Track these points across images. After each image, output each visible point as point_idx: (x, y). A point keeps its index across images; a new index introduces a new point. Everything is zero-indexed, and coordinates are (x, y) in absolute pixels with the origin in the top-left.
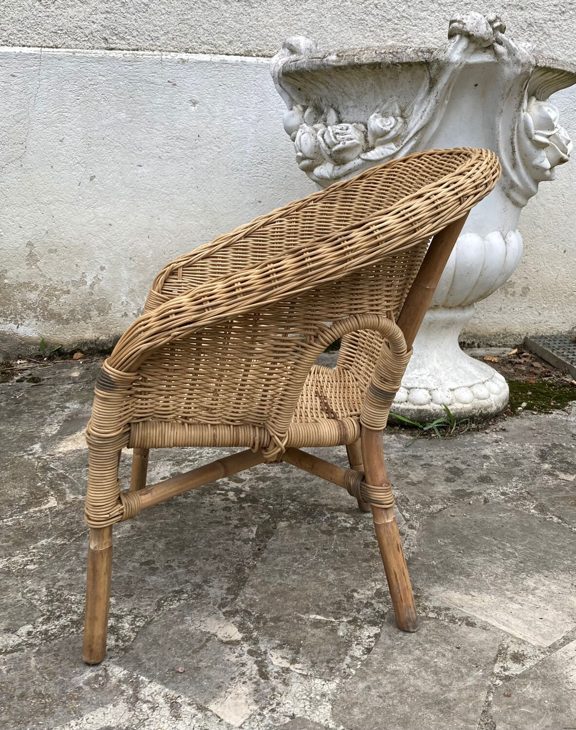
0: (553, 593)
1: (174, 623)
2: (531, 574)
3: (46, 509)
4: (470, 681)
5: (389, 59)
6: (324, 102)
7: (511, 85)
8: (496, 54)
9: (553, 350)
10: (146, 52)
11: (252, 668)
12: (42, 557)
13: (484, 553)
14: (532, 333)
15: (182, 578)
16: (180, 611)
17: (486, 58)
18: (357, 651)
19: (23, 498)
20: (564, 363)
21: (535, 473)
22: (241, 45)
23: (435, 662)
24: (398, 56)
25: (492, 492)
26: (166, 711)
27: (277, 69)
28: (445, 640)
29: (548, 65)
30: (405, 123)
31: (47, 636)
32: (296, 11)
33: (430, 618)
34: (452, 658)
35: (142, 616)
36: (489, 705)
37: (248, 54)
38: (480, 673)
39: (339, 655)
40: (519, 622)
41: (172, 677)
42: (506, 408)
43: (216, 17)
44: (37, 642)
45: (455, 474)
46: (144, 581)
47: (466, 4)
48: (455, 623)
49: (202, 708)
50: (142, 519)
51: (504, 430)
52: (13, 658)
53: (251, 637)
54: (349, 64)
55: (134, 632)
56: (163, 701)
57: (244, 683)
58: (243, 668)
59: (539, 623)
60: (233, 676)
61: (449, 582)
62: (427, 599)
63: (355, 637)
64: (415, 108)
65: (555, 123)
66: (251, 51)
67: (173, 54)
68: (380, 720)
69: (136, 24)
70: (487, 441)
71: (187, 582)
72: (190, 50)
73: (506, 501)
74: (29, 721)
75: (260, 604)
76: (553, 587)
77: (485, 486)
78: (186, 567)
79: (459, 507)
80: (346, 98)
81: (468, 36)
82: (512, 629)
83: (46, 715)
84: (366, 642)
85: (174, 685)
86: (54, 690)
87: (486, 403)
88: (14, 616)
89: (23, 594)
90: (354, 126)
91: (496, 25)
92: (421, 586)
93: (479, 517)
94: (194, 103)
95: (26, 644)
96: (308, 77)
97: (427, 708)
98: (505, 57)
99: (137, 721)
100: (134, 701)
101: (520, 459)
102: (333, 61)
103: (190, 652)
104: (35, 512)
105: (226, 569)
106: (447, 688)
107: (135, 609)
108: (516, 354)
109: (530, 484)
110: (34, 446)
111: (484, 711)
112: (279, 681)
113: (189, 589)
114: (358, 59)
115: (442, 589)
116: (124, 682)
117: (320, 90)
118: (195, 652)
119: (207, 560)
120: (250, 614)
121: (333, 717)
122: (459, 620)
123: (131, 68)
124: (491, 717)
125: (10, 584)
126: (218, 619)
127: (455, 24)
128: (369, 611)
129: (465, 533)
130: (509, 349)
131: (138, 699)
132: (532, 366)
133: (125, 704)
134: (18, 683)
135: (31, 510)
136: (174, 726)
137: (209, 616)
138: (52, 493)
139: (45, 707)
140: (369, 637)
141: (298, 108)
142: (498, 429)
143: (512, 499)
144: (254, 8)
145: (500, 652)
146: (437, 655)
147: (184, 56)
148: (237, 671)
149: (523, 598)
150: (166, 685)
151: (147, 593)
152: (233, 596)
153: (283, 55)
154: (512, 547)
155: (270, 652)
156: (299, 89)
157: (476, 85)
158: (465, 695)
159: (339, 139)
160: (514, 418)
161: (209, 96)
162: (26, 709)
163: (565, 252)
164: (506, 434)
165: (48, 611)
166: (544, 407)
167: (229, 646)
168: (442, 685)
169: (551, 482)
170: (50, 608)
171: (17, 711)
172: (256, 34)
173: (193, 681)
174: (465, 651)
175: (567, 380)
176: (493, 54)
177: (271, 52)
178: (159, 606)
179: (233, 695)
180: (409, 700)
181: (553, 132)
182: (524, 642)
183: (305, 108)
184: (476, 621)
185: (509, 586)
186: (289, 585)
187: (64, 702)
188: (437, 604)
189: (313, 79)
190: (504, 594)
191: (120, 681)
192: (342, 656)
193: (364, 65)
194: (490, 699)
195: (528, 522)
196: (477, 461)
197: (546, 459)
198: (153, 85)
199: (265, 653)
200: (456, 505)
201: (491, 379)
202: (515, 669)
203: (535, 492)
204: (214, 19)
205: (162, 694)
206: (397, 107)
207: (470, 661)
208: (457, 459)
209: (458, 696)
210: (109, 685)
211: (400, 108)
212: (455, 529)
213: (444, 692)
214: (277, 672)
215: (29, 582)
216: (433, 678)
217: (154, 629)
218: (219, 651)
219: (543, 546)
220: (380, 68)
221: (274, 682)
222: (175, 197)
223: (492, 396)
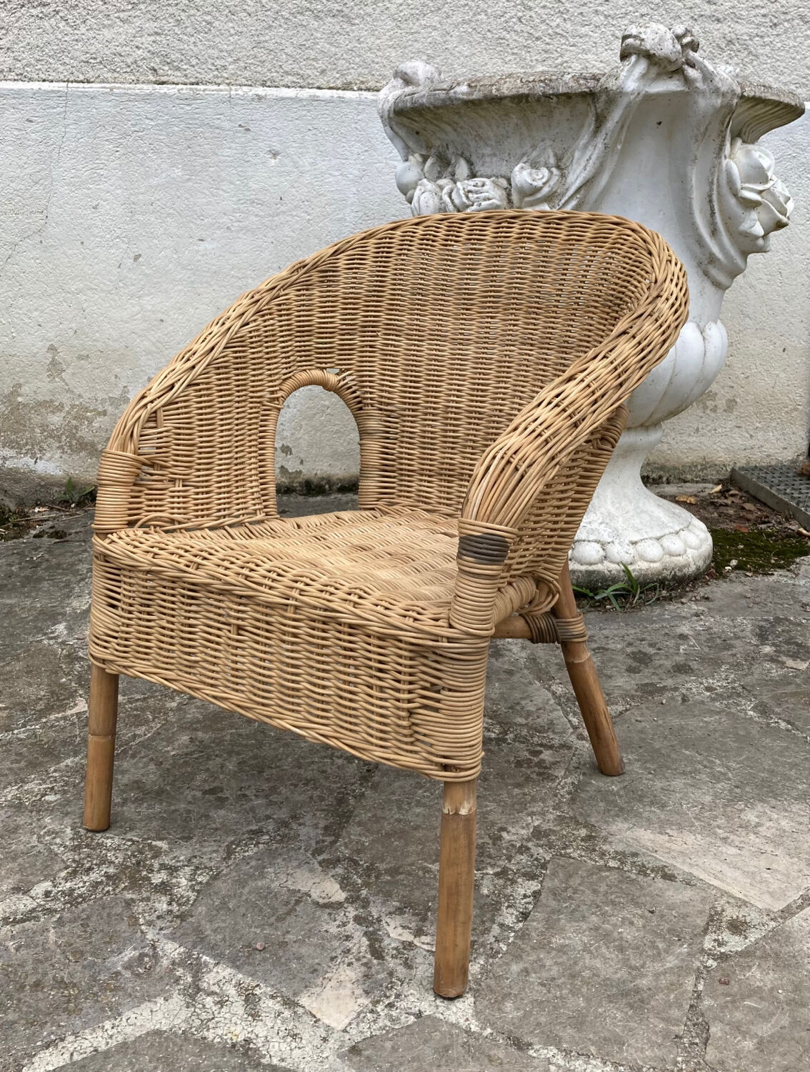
0: (784, 831)
1: (251, 877)
2: (752, 804)
3: (72, 715)
4: (671, 962)
5: (539, 89)
6: (451, 150)
7: (707, 122)
8: (687, 80)
9: (771, 487)
10: (210, 87)
11: (360, 943)
12: (67, 784)
13: (684, 773)
14: (742, 463)
15: (262, 812)
16: (259, 860)
17: (673, 85)
18: (509, 917)
19: (41, 699)
20: (787, 504)
21: (752, 658)
22: (338, 75)
23: (619, 933)
24: (552, 84)
25: (694, 687)
26: (238, 1007)
27: (387, 106)
28: (632, 899)
29: (758, 94)
30: (563, 176)
31: (72, 898)
32: (411, 28)
33: (610, 869)
34: (644, 927)
35: (206, 867)
36: (699, 997)
37: (347, 87)
38: (685, 949)
39: (483, 922)
40: (738, 874)
41: (248, 957)
42: (708, 567)
43: (304, 38)
44: (58, 906)
45: (641, 661)
46: (207, 817)
47: (642, 15)
48: (646, 875)
49: (290, 1003)
50: (205, 729)
51: (707, 599)
52: (24, 930)
53: (358, 898)
54: (485, 97)
55: (194, 890)
56: (234, 992)
57: (350, 964)
58: (347, 943)
59: (765, 875)
60: (334, 954)
61: (635, 816)
62: (605, 840)
63: (505, 896)
64: (577, 154)
65: (770, 174)
66: (351, 83)
67: (245, 89)
68: (543, 1020)
69: (195, 49)
70: (683, 614)
71: (268, 817)
72: (269, 83)
73: (713, 700)
74: (46, 1022)
75: (371, 849)
76: (784, 823)
77: (682, 678)
78: (267, 797)
79: (647, 708)
80: (481, 143)
81: (648, 56)
82: (728, 884)
83: (69, 1013)
84: (521, 904)
85: (250, 968)
86: (82, 977)
87: (681, 560)
88: (25, 869)
89: (39, 837)
90: (493, 182)
91: (686, 40)
92: (597, 822)
93: (676, 722)
94: (275, 155)
95: (42, 910)
96: (429, 116)
97: (611, 1002)
98: (700, 85)
99: (197, 1022)
100: (194, 992)
101: (731, 639)
102: (463, 94)
103: (273, 919)
104: (57, 720)
105: (322, 799)
106: (637, 971)
107: (195, 857)
108: (720, 492)
109: (746, 675)
110: (56, 627)
111: (691, 1006)
112: (398, 961)
113: (270, 828)
114: (498, 90)
115: (626, 825)
116: (179, 965)
117: (446, 133)
118: (280, 919)
119: (296, 786)
120: (356, 863)
121: (476, 1015)
122: (652, 871)
123: (189, 108)
124: (703, 1015)
125: (22, 822)
126: (312, 870)
127: (630, 41)
128: (524, 858)
129: (657, 745)
130: (711, 485)
131: (199, 990)
132: (743, 508)
133: (181, 997)
134: (31, 967)
135: (52, 717)
136: (250, 1030)
137: (299, 866)
138: (81, 692)
139: (69, 1001)
140: (525, 896)
141: (415, 159)
142: (698, 598)
143: (720, 697)
144: (354, 24)
145: (711, 919)
146: (623, 922)
147: (261, 91)
148: (339, 946)
149: (742, 839)
150: (238, 968)
151: (212, 833)
152: (333, 838)
153: (394, 87)
154: (723, 765)
155: (385, 919)
156: (417, 133)
157: (660, 123)
158: (663, 982)
159: (472, 199)
160: (721, 582)
161: (294, 145)
162: (41, 1005)
163: (784, 350)
164: (710, 604)
165: (74, 861)
166: (761, 566)
167: (328, 911)
168: (631, 967)
169: (776, 672)
170: (77, 857)
171: (29, 1007)
172: (357, 60)
173: (277, 962)
174: (662, 916)
175: (793, 528)
176: (682, 80)
177: (378, 85)
178: (230, 853)
179: (333, 983)
180: (584, 990)
181: (767, 186)
182: (745, 903)
183: (425, 159)
184: (675, 872)
185: (722, 821)
186: (410, 822)
187: (95, 994)
188: (620, 848)
189: (437, 120)
190: (715, 834)
191: (173, 963)
192: (487, 924)
193: (505, 97)
194: (700, 987)
195: (745, 729)
196: (671, 643)
197: (767, 639)
198: (217, 131)
199: (379, 920)
200: (643, 706)
201: (688, 527)
202: (735, 943)
203: (753, 686)
204: (301, 41)
205: (233, 982)
206: (551, 154)
207: (669, 931)
208: (643, 640)
209: (654, 983)
210: (158, 969)
211: (556, 155)
212: (643, 740)
213: (635, 978)
214: (396, 949)
215: (47, 820)
216: (617, 956)
217: (222, 886)
218: (313, 918)
219: (767, 763)
220: (527, 101)
221: (391, 963)
222: (250, 281)
223: (689, 551)
